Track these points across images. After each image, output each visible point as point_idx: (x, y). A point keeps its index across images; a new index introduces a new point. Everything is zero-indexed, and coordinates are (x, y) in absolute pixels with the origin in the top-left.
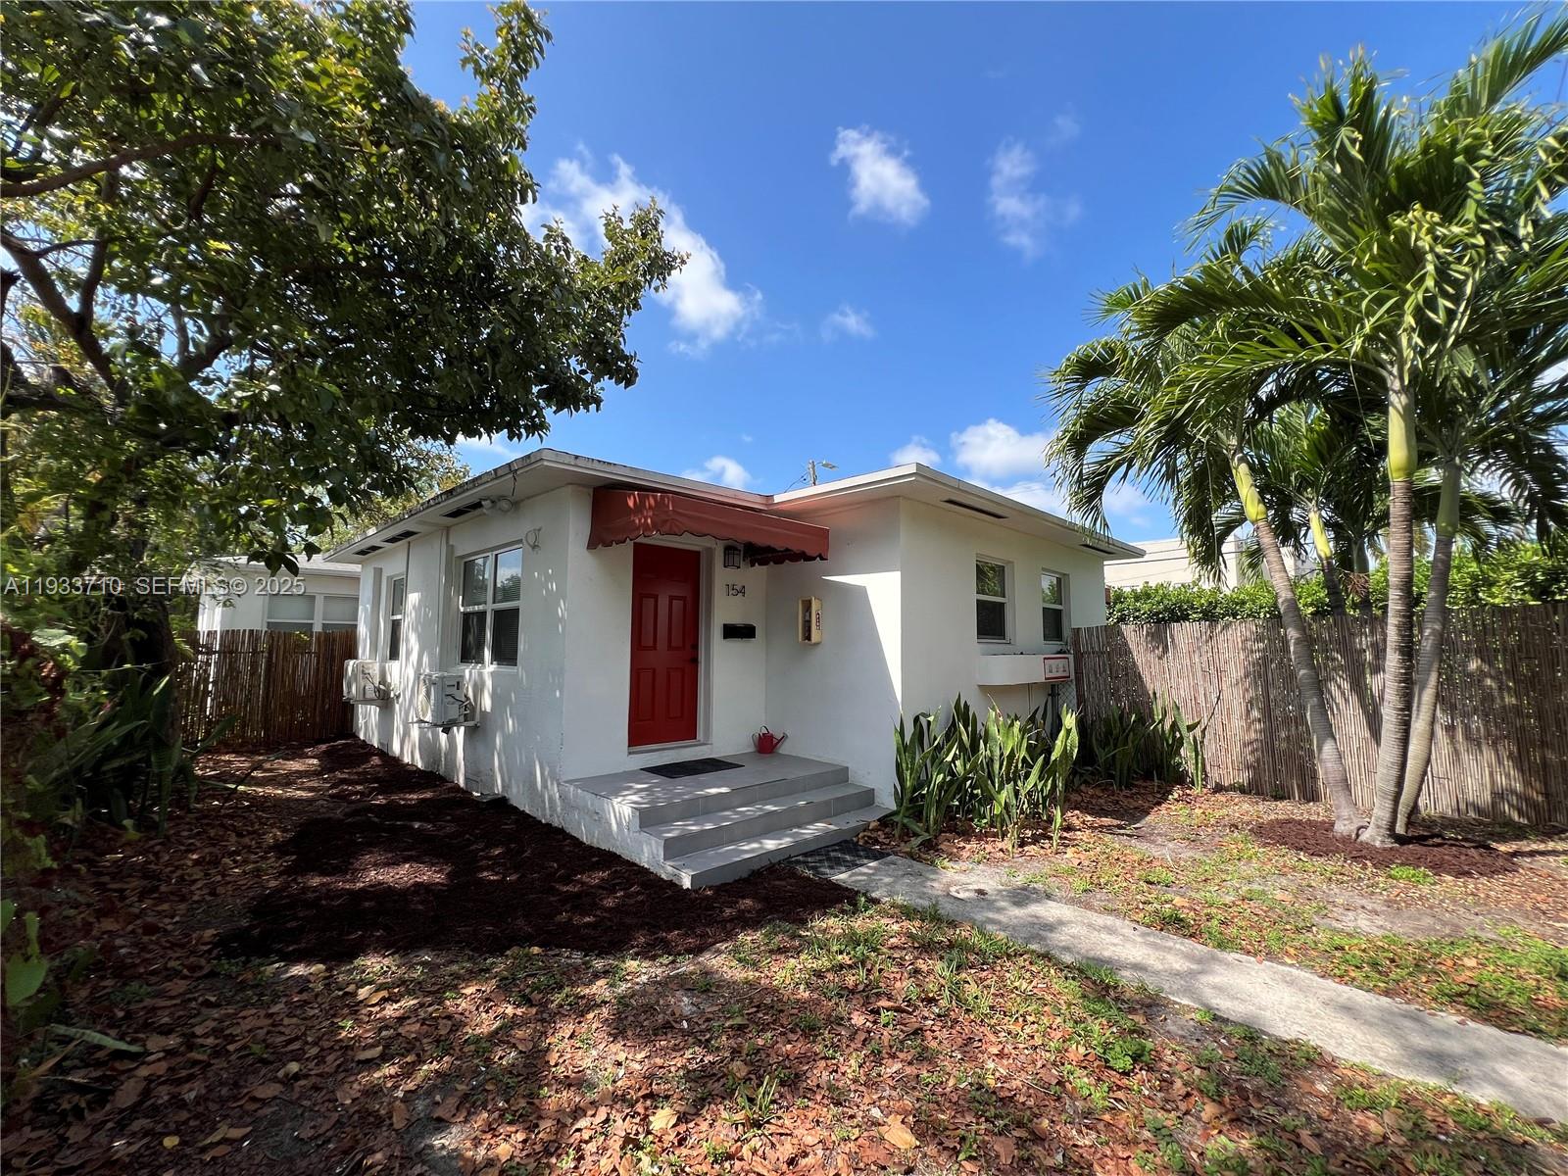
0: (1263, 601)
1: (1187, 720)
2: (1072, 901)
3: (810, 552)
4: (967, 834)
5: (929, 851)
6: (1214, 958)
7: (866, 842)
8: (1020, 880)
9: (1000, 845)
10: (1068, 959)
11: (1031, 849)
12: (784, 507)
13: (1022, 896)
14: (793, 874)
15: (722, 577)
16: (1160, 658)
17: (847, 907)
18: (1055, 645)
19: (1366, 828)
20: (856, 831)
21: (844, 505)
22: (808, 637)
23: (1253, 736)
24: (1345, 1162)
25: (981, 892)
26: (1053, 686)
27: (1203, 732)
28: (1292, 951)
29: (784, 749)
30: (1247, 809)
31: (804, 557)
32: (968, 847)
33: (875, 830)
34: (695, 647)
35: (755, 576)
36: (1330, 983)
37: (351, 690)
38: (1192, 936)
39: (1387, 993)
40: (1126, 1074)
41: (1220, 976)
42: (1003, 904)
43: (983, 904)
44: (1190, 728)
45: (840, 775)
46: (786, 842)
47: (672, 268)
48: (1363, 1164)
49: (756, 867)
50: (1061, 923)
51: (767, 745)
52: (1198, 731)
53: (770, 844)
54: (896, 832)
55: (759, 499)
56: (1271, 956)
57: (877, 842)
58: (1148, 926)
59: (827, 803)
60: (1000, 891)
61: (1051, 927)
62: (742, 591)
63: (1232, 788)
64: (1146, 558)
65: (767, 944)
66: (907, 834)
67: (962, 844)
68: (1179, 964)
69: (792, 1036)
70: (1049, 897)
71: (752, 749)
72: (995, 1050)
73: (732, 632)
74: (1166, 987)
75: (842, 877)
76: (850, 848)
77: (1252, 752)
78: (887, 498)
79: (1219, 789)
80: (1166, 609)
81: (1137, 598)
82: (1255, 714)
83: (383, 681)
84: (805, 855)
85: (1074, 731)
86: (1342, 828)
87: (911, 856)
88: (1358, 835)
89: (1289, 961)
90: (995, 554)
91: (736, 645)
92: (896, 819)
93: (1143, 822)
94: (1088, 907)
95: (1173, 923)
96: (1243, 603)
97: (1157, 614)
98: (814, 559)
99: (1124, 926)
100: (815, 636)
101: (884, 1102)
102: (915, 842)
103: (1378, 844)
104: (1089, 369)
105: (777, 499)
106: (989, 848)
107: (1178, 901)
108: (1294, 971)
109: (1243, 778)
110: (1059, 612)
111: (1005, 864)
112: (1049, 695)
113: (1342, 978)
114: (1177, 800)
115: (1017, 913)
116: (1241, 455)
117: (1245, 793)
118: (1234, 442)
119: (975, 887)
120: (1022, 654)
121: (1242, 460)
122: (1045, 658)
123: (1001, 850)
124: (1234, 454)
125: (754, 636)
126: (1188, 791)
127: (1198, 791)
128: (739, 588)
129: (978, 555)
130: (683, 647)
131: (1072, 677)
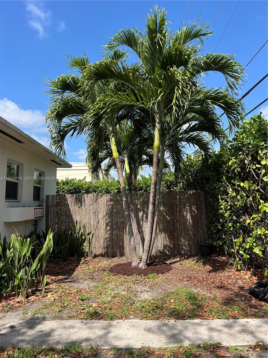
0: (104, 187)
1: (87, 231)
2: (54, 318)
6: (110, 326)
8: (29, 315)
9: (17, 300)
10: (59, 347)
11: (32, 298)
13: (32, 323)
16: (79, 208)
18: (37, 203)
19: (139, 263)
23: (107, 236)
25: (12, 327)
26: (36, 221)
27: (92, 235)
28: (132, 313)
30: (105, 263)
36: (144, 321)
38: (102, 318)
39: (157, 319)
42: (23, 331)
43: (15, 333)
50: (53, 330)
52: (90, 236)
56: (127, 317)
58: (86, 319)
60: (21, 324)
61: (48, 334)
63: (99, 255)
64: (72, 168)
68: (100, 333)
70: (45, 319)
74: (99, 344)
77: (107, 242)
79: (95, 256)
80: (74, 189)
81: (64, 184)
85: (52, 240)
86: (134, 264)
88: (138, 266)
89: (132, 317)
93: (74, 275)
94: (62, 318)
95: (95, 315)
96: (98, 187)
97: (71, 190)
99: (76, 323)
103: (143, 268)
106: (12, 302)
107: (94, 305)
108: (133, 320)
109: (103, 251)
110: (40, 188)
111: (21, 309)
112: (33, 225)
113: (147, 318)
114: (83, 263)
115: (31, 333)
116: (113, 134)
117: (103, 256)
118: (111, 129)
119: (9, 325)
120: (24, 206)
121: (113, 136)
122: (35, 209)
123: (18, 302)
124: (111, 133)
126: (86, 259)
127: (89, 258)
129: (8, 159)
131: (45, 216)
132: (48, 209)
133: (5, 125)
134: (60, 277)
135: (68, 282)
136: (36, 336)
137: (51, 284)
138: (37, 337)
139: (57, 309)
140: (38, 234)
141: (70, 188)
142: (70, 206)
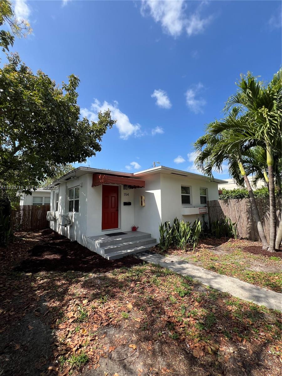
0: (263, 192)
1: (232, 222)
2: (193, 264)
3: (140, 186)
4: (175, 249)
5: (165, 252)
6: (218, 276)
7: (152, 251)
8: (182, 259)
9: (181, 251)
10: (184, 275)
11: (188, 252)
12: (135, 176)
13: (180, 263)
14: (133, 257)
15: (123, 192)
16: (227, 208)
17: (140, 264)
18: (204, 205)
19: (269, 248)
20: (150, 248)
21: (148, 175)
22: (142, 205)
23: (249, 226)
24: (219, 314)
25: (172, 261)
27: (237, 225)
28: (236, 275)
29: (138, 230)
30: (247, 243)
31: (138, 187)
32: (174, 252)
33: (154, 248)
34: (118, 207)
35: (131, 191)
36: (242, 282)
37: (48, 218)
38: (215, 271)
39: (253, 284)
40: (182, 297)
41: (217, 280)
42: (176, 264)
43: (172, 264)
44: (233, 224)
45: (149, 236)
46: (133, 250)
48: (223, 315)
49: (125, 256)
50: (187, 268)
51: (134, 229)
52: (235, 225)
53: (129, 251)
54: (158, 249)
55: (130, 174)
56: (231, 276)
57: (154, 251)
58: (206, 269)
59: (144, 242)
60: (177, 261)
61: (184, 269)
62: (128, 195)
63: (245, 239)
64: (228, 183)
65: (120, 271)
66: (161, 249)
67: (173, 251)
68: (209, 277)
69: (117, 288)
70: (187, 263)
71: (131, 230)
72: (157, 292)
73: (126, 204)
74: (203, 282)
75: (143, 258)
76: (147, 252)
77: (249, 230)
78: (158, 173)
79: (242, 239)
80: (239, 195)
81: (232, 192)
82: (249, 220)
83: (55, 216)
84: (137, 253)
85: (200, 225)
86: (264, 248)
87: (160, 254)
89: (235, 277)
91: (127, 207)
92: (159, 245)
93: (219, 246)
94: (196, 265)
95: (213, 269)
96: (258, 193)
97: (237, 196)
98: (142, 187)
99: (200, 269)
100: (143, 205)
101: (130, 300)
102: (162, 250)
103: (271, 252)
105: (134, 174)
106: (179, 252)
107: (216, 264)
108: (235, 279)
109: (248, 236)
110: (205, 197)
111: (181, 256)
112: (202, 217)
113: (245, 280)
114: (230, 241)
115: (178, 266)
117: (248, 240)
118: (238, 157)
119: (172, 260)
120: (194, 207)
121: (240, 161)
122: (199, 208)
123: (181, 253)
124: (238, 160)
125: (131, 205)
126: (233, 239)
127: (236, 239)
128: (127, 194)
129: (181, 185)
130: (115, 208)
131: (207, 212)
132: (209, 208)
133: (173, 171)
134: (210, 246)
135: (212, 249)
137: (202, 248)
138: (178, 268)
139: (195, 260)
141: (236, 195)
142: (221, 207)
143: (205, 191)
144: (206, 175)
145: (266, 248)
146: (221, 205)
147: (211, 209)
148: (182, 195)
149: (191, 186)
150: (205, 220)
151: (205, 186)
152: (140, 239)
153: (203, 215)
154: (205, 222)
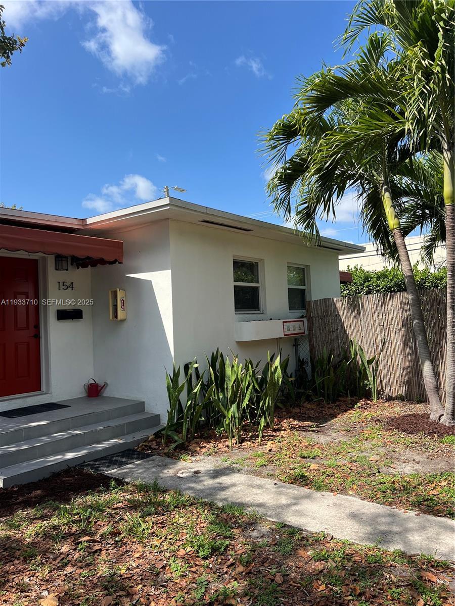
1: (367, 357)
2: (251, 472)
3: (107, 258)
4: (209, 438)
5: (184, 449)
6: (309, 496)
7: (143, 449)
8: (226, 464)
9: (228, 443)
10: (221, 505)
11: (246, 444)
12: (94, 227)
13: (217, 473)
14: (80, 473)
15: (53, 276)
16: (356, 318)
17: (101, 488)
18: (298, 313)
19: (443, 415)
20: (138, 442)
21: (137, 225)
22: (116, 317)
23: (407, 364)
24: (291, 585)
25: (197, 472)
26: (296, 340)
27: (377, 363)
28: (355, 487)
29: (107, 393)
30: (398, 410)
31: (102, 262)
32: (208, 446)
33: (152, 441)
34: (37, 327)
35: (80, 275)
36: (365, 502)
38: (307, 485)
39: (390, 504)
40: (205, 558)
41: (306, 505)
42: (205, 478)
43: (193, 479)
44: (370, 362)
45: (140, 407)
46: (84, 452)
47: (13, 49)
48: (299, 585)
49: (57, 470)
50: (233, 485)
51: (94, 391)
52: (374, 363)
53: (70, 456)
54: (163, 441)
55: (75, 222)
56: (343, 491)
57: (150, 448)
58: (285, 482)
59: (122, 426)
60: (209, 471)
61: (224, 488)
62: (72, 286)
63: (396, 398)
65: (36, 515)
66: (170, 440)
67: (205, 444)
69: (17, 562)
70: (239, 471)
71: (84, 395)
72: (138, 555)
73: (63, 315)
74: (269, 514)
75: (113, 471)
76: (128, 454)
77: (407, 374)
78: (162, 220)
79: (390, 399)
80: (396, 284)
81: (378, 278)
82: (408, 350)
84: (96, 460)
85: (279, 367)
86: (433, 417)
87: (168, 455)
88: (439, 419)
89: (351, 492)
90: (247, 255)
91: (68, 326)
92: (163, 432)
93: (329, 423)
94: (259, 474)
95: (301, 480)
97: (390, 288)
98: (114, 262)
99: (269, 483)
100: (121, 315)
101: (54, 588)
102: (173, 446)
103: (447, 424)
104: (288, 132)
105: (89, 221)
106: (220, 445)
107: (313, 466)
109: (403, 390)
110: (303, 291)
111: (226, 455)
112: (294, 345)
113: (372, 498)
114: (359, 407)
115: (209, 482)
116: (386, 187)
117: (403, 400)
118: (382, 179)
119: (193, 470)
120: (271, 319)
121: (386, 190)
122: (284, 322)
123: (228, 446)
124: (382, 186)
125: (82, 318)
126: (369, 402)
127: (375, 401)
128: (68, 284)
129: (234, 256)
130: (28, 327)
131: (306, 333)
132: (310, 322)
133: (206, 213)
134: (307, 423)
135: (309, 431)
136: (210, 486)
137: (284, 430)
138: (209, 489)
139: (260, 461)
140: (301, 359)
141: (389, 284)
142: (342, 316)
143: (302, 273)
144: (301, 227)
145: (438, 416)
146: (340, 311)
147: (316, 323)
148: (235, 287)
149: (264, 260)
150: (301, 354)
151: (301, 261)
152: (109, 419)
153: (295, 341)
154: (299, 359)
